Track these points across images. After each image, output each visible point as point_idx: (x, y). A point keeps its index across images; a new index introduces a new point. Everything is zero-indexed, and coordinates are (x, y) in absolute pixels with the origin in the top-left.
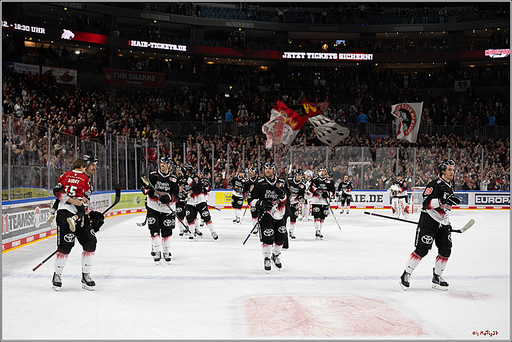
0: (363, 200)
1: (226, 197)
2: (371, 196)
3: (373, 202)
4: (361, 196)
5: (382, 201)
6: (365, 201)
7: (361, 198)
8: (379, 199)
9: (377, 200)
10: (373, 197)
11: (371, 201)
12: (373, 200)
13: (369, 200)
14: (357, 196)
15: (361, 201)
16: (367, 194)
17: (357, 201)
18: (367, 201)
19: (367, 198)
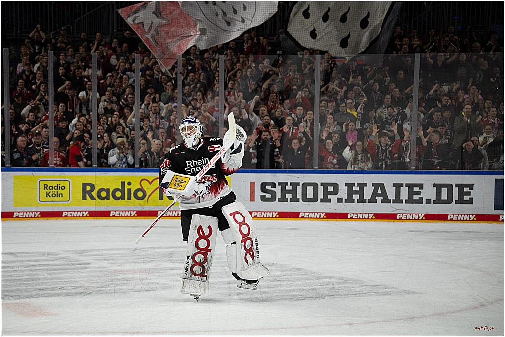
0: (416, 197)
1: (46, 187)
2: (439, 187)
3: (444, 202)
4: (410, 186)
5: (471, 201)
6: (420, 201)
7: (411, 193)
8: (461, 194)
9: (455, 197)
10: (444, 191)
11: (439, 200)
12: (444, 197)
13: (433, 198)
14: (398, 186)
15: (410, 201)
16: (428, 181)
17: (398, 200)
18: (428, 201)
19: (429, 192)
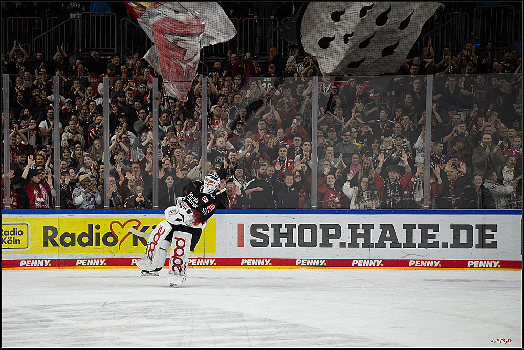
0: (430, 241)
2: (457, 228)
3: (463, 246)
4: (424, 228)
5: (494, 245)
6: (435, 245)
7: (425, 236)
8: (483, 236)
9: (476, 240)
10: (463, 234)
11: (457, 244)
12: (463, 239)
13: (451, 241)
14: (409, 228)
15: (424, 245)
16: (445, 221)
17: (410, 244)
18: (444, 245)
19: (445, 235)
